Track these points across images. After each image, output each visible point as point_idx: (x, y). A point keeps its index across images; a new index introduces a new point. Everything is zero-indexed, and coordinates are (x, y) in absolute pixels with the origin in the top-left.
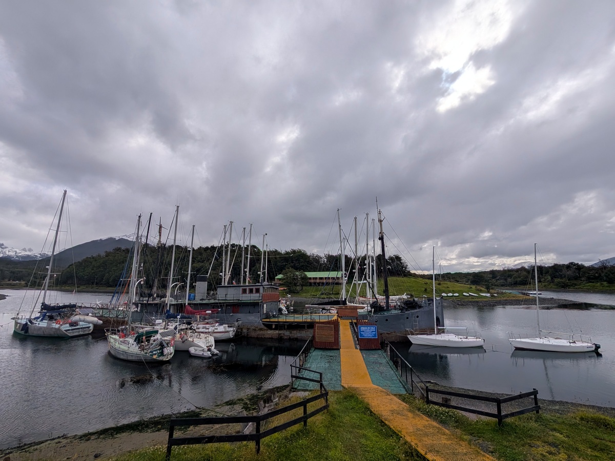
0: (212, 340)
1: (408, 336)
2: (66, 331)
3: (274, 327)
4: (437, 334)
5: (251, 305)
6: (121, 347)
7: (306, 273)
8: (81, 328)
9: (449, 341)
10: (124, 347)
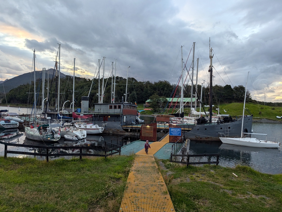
0: (85, 132)
1: (220, 138)
2: (3, 125)
3: (129, 130)
4: (242, 138)
5: (115, 116)
6: (30, 132)
7: (167, 98)
8: (12, 124)
9: (249, 142)
10: (32, 133)
